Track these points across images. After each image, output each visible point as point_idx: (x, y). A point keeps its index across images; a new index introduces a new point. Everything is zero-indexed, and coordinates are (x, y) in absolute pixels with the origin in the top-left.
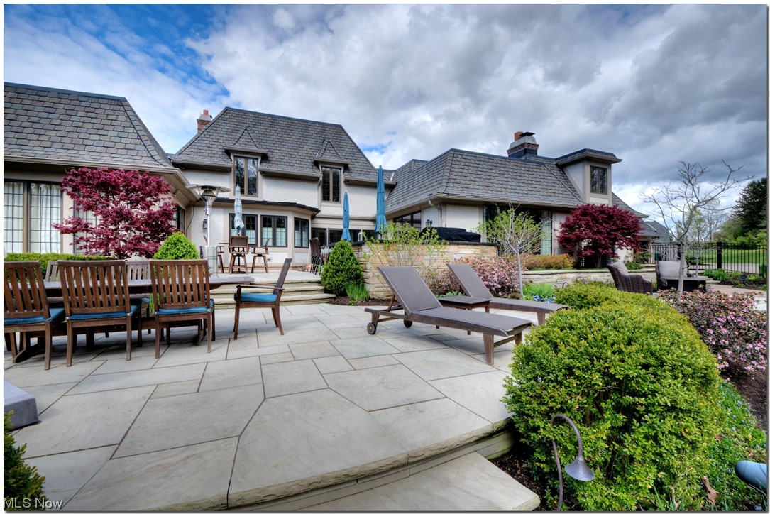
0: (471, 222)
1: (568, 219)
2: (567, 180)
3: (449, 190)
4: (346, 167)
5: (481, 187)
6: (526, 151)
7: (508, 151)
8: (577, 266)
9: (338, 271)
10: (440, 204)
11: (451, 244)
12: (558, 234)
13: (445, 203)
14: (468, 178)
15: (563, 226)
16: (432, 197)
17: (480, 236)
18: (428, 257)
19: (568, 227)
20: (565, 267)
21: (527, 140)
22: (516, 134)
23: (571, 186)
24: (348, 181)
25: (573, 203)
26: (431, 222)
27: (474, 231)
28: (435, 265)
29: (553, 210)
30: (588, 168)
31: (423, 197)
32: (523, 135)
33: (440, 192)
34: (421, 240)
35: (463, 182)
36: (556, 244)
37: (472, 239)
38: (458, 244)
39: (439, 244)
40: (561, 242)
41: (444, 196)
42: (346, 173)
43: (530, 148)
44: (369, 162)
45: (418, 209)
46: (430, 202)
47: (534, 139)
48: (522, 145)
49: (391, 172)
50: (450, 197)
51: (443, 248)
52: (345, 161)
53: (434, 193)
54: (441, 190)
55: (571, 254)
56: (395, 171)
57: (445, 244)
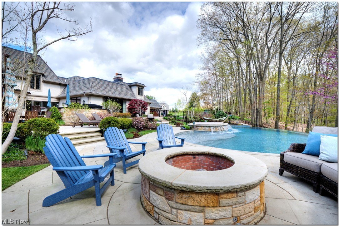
0: (100, 102)
1: (130, 103)
2: (132, 90)
3: (92, 91)
4: (43, 75)
5: (103, 91)
6: (119, 80)
7: (114, 78)
8: (132, 116)
9: (53, 116)
10: (88, 95)
11: (92, 109)
12: (128, 107)
13: (90, 96)
14: (98, 88)
15: (129, 104)
16: (85, 93)
17: (102, 107)
18: (85, 112)
19: (130, 105)
20: (128, 116)
21: (119, 76)
22: (116, 73)
23: (133, 93)
24: (44, 81)
25: (132, 98)
26: (85, 101)
27: (100, 105)
28: (87, 115)
29: (126, 100)
30: (137, 88)
31: (81, 92)
32: (118, 74)
33: (88, 91)
34: (83, 108)
35: (96, 89)
36: (127, 110)
37: (99, 107)
38: (95, 109)
39: (89, 109)
40: (128, 109)
41: (90, 93)
42: (43, 78)
43: (121, 79)
44: (55, 74)
45: (79, 96)
46: (84, 95)
47: (122, 76)
48: (118, 78)
49: (65, 78)
50: (92, 94)
51: (90, 110)
52: (43, 73)
53: (86, 92)
54: (89, 91)
55: (131, 113)
56: (67, 78)
57: (90, 109)
